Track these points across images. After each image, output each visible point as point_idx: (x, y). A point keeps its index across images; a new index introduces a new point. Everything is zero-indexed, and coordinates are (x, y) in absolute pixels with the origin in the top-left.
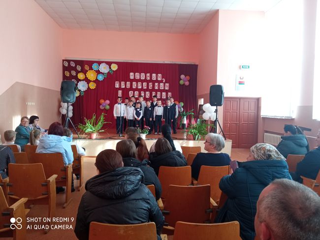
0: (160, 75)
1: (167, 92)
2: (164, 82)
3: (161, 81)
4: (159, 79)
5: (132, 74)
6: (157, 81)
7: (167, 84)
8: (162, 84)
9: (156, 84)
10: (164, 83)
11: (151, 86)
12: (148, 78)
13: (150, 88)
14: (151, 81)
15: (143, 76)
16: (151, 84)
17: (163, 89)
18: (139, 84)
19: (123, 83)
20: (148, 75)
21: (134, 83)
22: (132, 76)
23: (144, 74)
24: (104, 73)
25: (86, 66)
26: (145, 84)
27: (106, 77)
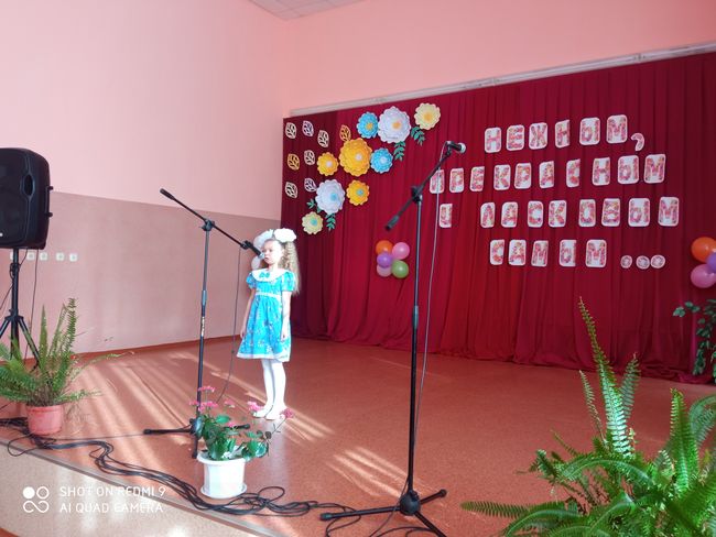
0: (618, 120)
1: (653, 193)
2: (638, 148)
3: (627, 148)
4: (616, 138)
5: (492, 133)
6: (604, 149)
7: (657, 159)
8: (628, 162)
9: (601, 163)
10: (642, 155)
11: (577, 173)
12: (563, 142)
13: (570, 184)
14: (575, 149)
15: (538, 136)
16: (573, 166)
17: (633, 180)
18: (523, 169)
19: (457, 175)
20: (563, 125)
21: (502, 170)
22: (492, 140)
23: (542, 125)
24: (393, 144)
25: (344, 127)
26: (546, 169)
27: (400, 156)
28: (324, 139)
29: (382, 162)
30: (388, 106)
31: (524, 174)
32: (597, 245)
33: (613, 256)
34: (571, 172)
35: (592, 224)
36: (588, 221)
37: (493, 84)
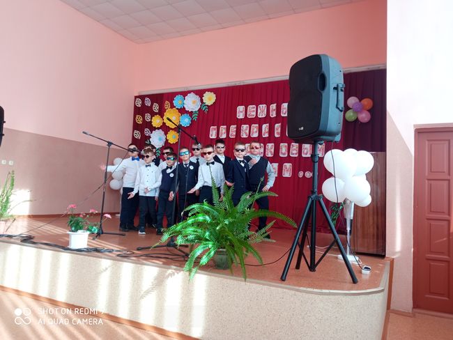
5: (241, 108)
11: (279, 131)
12: (273, 114)
13: (277, 136)
14: (279, 118)
15: (262, 111)
16: (278, 127)
18: (255, 127)
19: (223, 129)
20: (273, 106)
21: (245, 127)
22: (240, 112)
23: (264, 105)
24: (192, 112)
25: (167, 102)
26: (265, 127)
27: (195, 118)
28: (156, 108)
29: (186, 121)
30: (190, 92)
31: (255, 130)
32: (288, 166)
33: (295, 172)
34: (277, 129)
35: (286, 156)
36: (284, 154)
37: (242, 84)
